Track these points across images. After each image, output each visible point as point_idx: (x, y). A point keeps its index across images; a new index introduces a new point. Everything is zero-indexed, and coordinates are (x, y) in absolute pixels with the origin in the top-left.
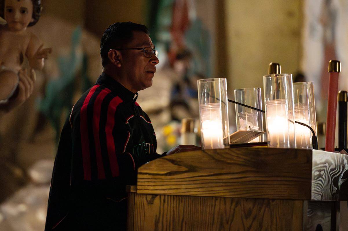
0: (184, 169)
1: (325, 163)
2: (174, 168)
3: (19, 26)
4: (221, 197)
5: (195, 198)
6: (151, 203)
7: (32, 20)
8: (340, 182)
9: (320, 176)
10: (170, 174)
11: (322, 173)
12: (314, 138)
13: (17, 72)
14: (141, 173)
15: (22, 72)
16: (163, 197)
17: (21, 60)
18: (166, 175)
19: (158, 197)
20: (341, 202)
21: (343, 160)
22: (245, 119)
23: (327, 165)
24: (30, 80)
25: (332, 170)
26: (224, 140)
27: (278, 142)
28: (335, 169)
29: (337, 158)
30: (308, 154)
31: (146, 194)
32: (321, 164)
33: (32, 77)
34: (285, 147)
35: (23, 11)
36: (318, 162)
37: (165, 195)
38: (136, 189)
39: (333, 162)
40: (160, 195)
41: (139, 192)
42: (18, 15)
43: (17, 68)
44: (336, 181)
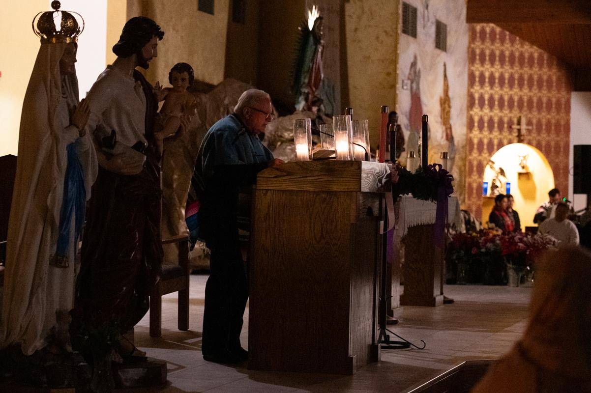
0: (285, 174)
1: (372, 169)
2: (279, 173)
3: (181, 89)
4: (307, 191)
5: (291, 191)
6: (265, 195)
7: (189, 85)
8: (384, 180)
9: (368, 177)
10: (276, 177)
11: (369, 175)
12: (366, 154)
13: (179, 117)
14: (259, 177)
15: (183, 117)
16: (272, 191)
17: (182, 110)
18: (273, 177)
19: (270, 191)
20: (386, 193)
21: (385, 167)
22: (326, 143)
23: (373, 170)
24: (188, 121)
25: (378, 173)
26: (309, 156)
27: (342, 156)
28: (379, 173)
29: (381, 166)
30: (360, 164)
31: (262, 190)
32: (367, 170)
33: (188, 119)
34: (346, 159)
35: (183, 80)
36: (366, 168)
37: (273, 190)
38: (256, 187)
39: (377, 168)
40: (271, 190)
41: (257, 188)
42: (180, 83)
43: (180, 114)
44: (380, 181)
